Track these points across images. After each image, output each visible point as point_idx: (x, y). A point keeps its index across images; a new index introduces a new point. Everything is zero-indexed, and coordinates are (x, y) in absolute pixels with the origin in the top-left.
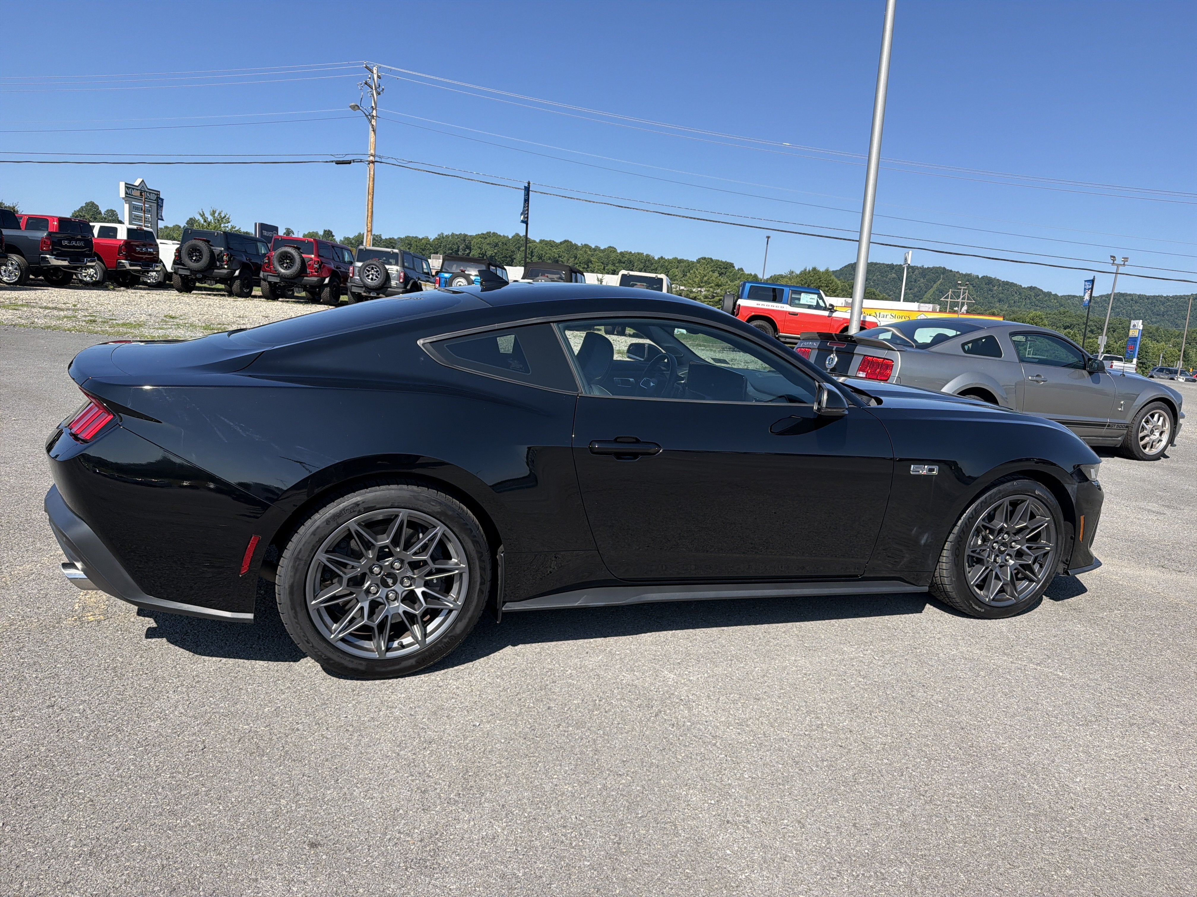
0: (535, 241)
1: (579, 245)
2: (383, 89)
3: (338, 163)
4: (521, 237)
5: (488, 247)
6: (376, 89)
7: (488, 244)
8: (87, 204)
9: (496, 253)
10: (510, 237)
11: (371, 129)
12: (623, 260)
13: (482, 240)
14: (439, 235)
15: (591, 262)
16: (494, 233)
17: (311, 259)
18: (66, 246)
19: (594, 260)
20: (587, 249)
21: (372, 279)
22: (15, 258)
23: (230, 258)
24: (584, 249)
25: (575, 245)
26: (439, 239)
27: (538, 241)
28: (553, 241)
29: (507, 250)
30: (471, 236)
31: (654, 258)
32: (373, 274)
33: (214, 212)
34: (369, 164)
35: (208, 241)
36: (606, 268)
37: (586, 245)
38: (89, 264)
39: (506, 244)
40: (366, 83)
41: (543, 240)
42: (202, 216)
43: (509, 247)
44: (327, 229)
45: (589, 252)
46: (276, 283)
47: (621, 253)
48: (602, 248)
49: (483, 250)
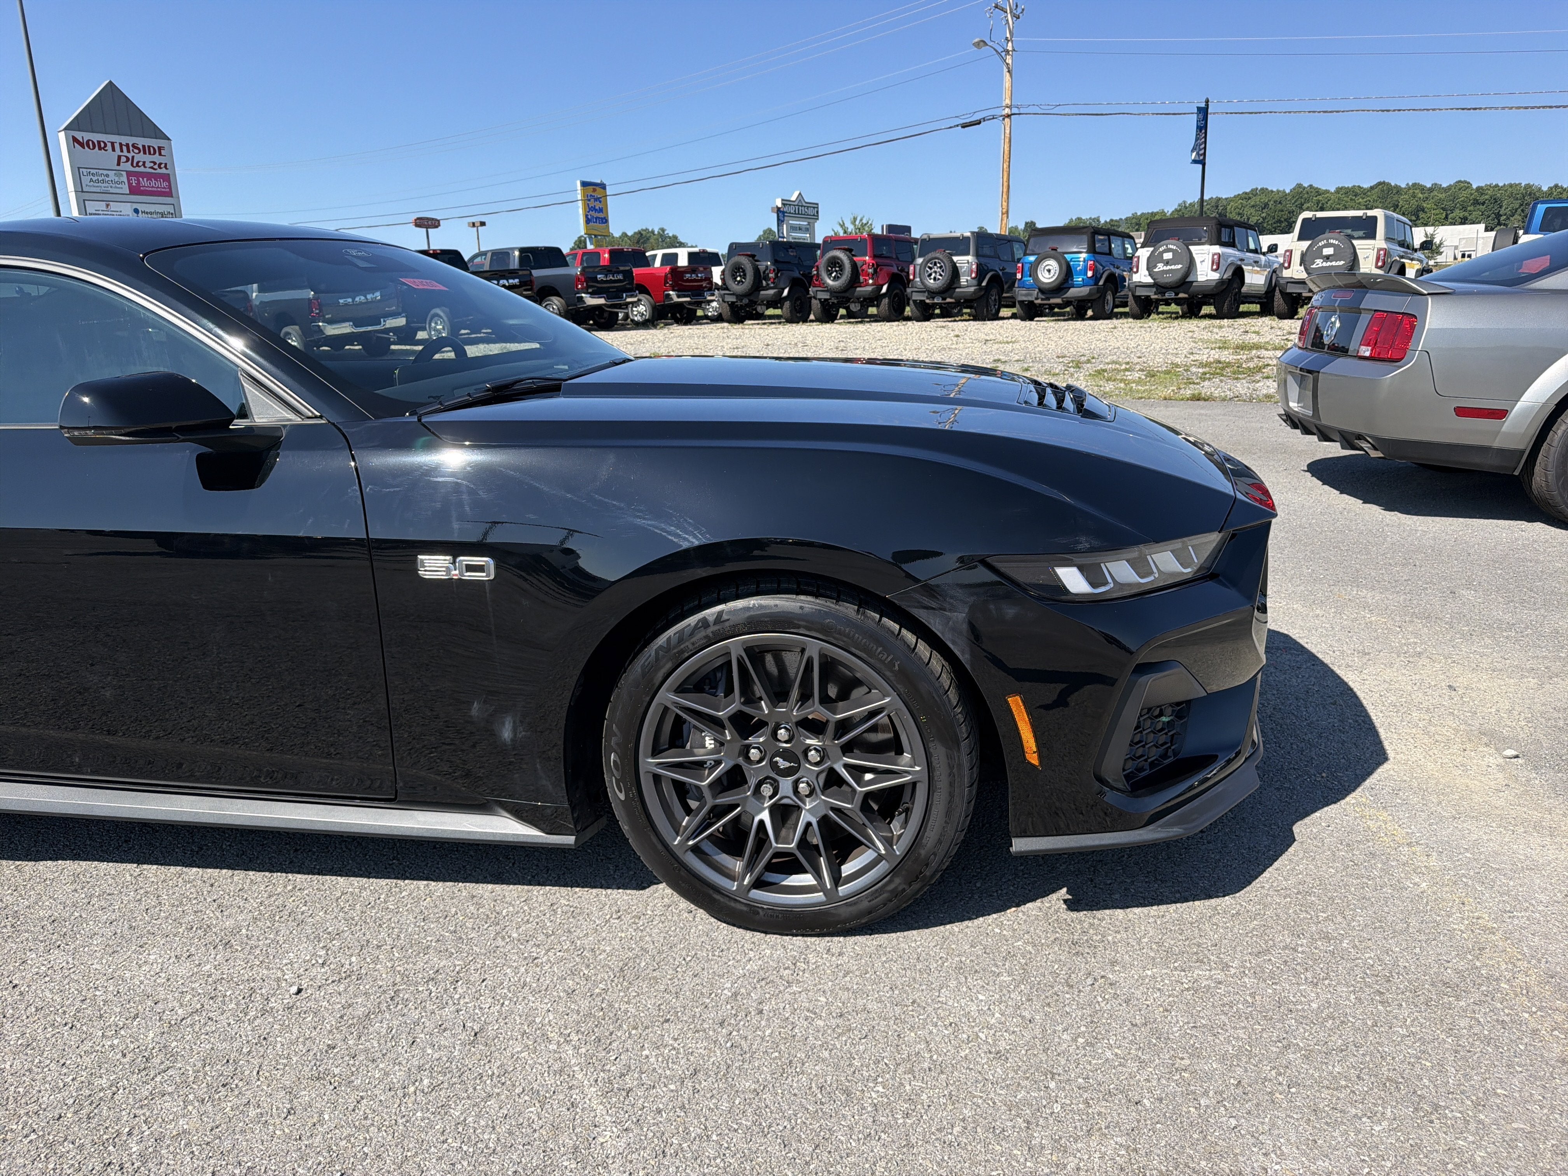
0: (1327, 192)
1: (1403, 186)
2: (1023, 10)
3: (964, 126)
4: (1304, 188)
5: (1253, 210)
6: (1011, 12)
7: (1253, 206)
8: (765, 232)
9: (1264, 219)
10: (1288, 191)
11: (1005, 70)
12: (1481, 199)
13: (1244, 202)
14: (1179, 205)
15: (1423, 210)
16: (1262, 189)
17: (865, 262)
18: (602, 282)
19: (1429, 206)
20: (1416, 191)
21: (935, 279)
22: (556, 302)
23: (776, 275)
24: (1411, 191)
25: (1396, 187)
26: (1180, 210)
27: (1333, 190)
28: (1359, 186)
29: (1282, 211)
30: (1226, 199)
31: (1540, 188)
32: (935, 272)
33: (855, 219)
34: (1004, 119)
35: (753, 256)
36: (1450, 217)
37: (1414, 185)
38: (629, 300)
39: (1280, 203)
40: (996, 7)
41: (1342, 188)
42: (842, 226)
43: (1285, 206)
44: (1029, 220)
45: (1420, 195)
46: (826, 300)
47: (1479, 189)
48: (1444, 185)
49: (1245, 217)
